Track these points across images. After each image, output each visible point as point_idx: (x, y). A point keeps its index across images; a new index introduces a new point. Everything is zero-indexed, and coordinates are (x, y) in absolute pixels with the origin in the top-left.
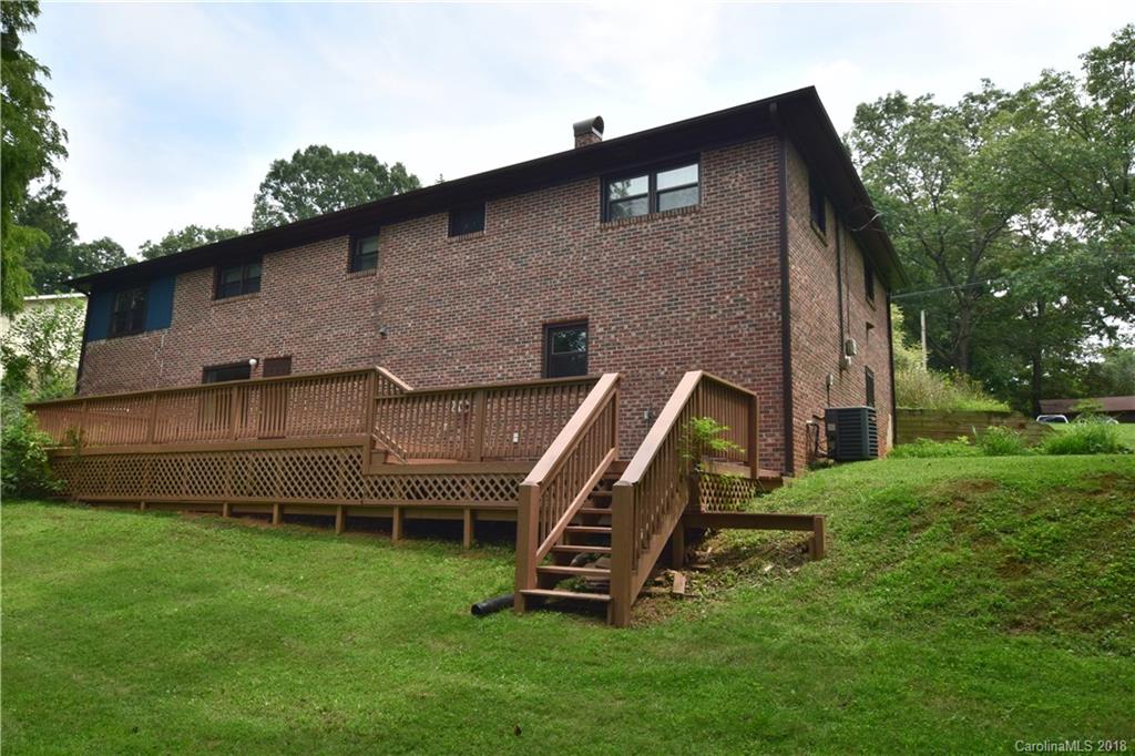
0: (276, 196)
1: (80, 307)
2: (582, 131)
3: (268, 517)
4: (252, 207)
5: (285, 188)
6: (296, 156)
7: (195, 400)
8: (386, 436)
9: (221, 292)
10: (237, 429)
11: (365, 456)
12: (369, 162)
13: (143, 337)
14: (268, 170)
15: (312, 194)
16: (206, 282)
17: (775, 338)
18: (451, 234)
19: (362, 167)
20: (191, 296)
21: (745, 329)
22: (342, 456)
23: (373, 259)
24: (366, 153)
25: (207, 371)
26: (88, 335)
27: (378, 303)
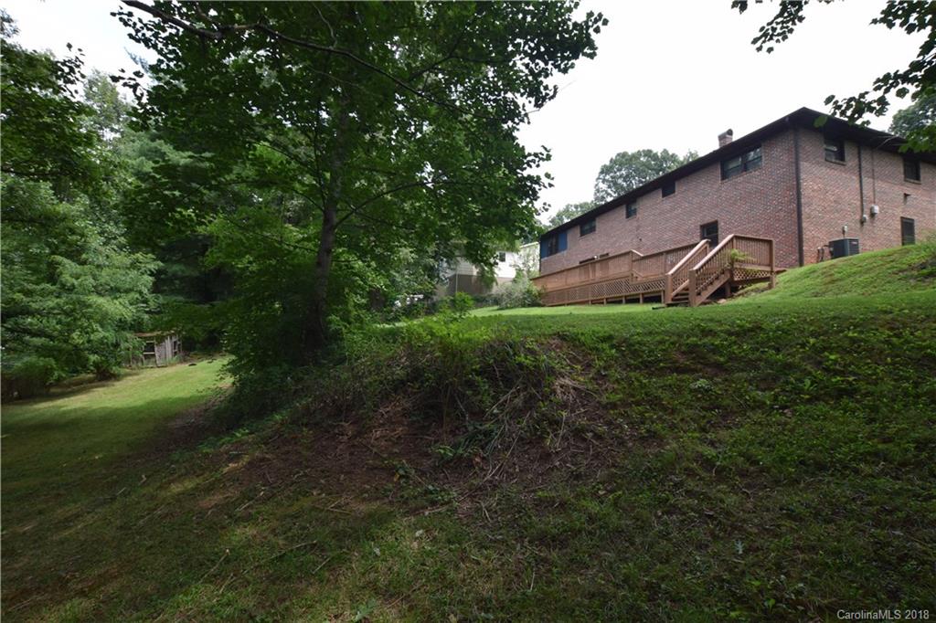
0: (603, 182)
1: (536, 248)
2: (722, 138)
3: (603, 303)
4: (593, 190)
5: (608, 177)
6: (611, 161)
7: (578, 270)
8: (636, 272)
9: (583, 233)
10: (591, 277)
11: (630, 278)
12: (648, 153)
13: (558, 254)
14: (599, 170)
15: (621, 176)
16: (577, 231)
17: (795, 215)
18: (664, 196)
19: (645, 156)
20: (573, 236)
21: (782, 214)
22: (623, 280)
23: (635, 212)
24: (646, 149)
25: (581, 263)
26: (542, 255)
27: (638, 228)
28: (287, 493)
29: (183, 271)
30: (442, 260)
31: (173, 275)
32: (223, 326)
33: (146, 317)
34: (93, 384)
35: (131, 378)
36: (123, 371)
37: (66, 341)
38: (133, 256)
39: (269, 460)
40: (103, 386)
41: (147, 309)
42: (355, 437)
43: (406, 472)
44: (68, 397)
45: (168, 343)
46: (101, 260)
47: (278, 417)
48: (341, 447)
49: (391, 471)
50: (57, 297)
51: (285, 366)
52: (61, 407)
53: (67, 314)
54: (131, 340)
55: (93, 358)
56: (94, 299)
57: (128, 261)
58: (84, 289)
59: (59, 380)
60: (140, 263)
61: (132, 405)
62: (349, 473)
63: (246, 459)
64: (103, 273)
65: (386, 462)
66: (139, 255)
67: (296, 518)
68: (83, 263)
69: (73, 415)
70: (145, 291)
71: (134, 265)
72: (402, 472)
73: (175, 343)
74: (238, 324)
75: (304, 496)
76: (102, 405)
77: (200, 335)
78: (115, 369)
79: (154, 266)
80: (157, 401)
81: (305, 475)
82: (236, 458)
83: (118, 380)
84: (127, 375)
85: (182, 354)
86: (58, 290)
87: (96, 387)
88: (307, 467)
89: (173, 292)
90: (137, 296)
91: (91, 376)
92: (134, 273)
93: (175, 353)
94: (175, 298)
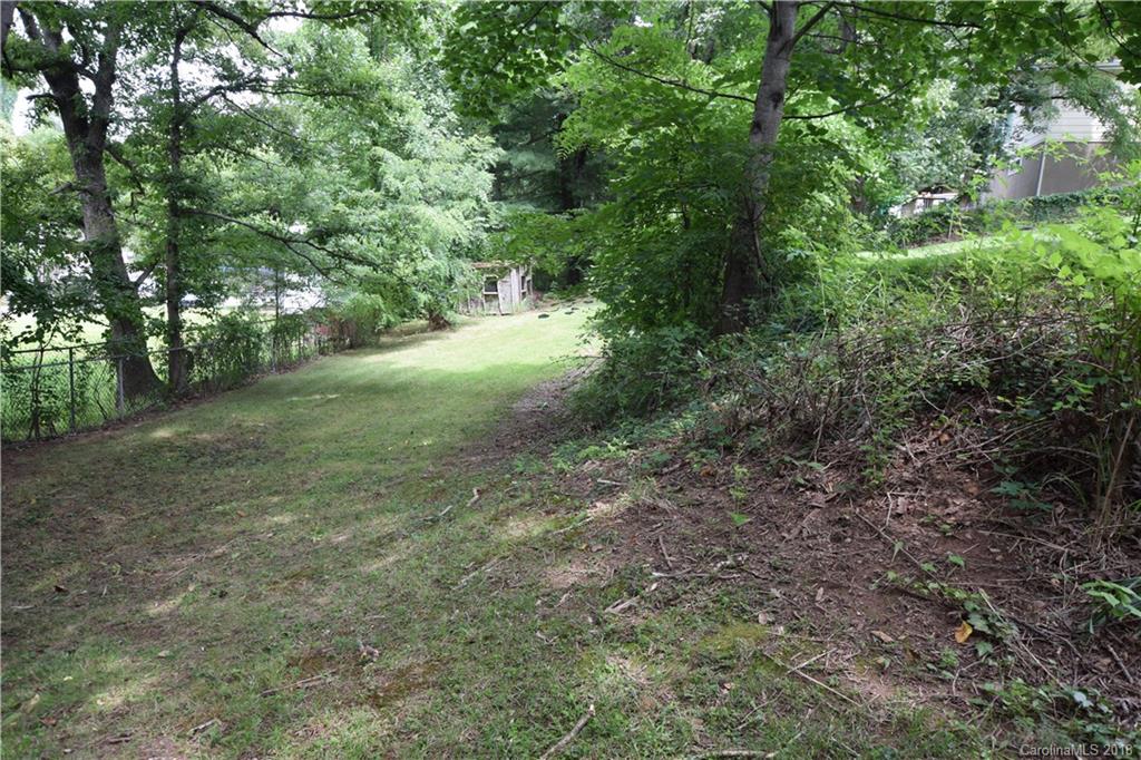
28: (702, 600)
29: (533, 164)
30: (1012, 110)
31: (520, 170)
32: (589, 251)
33: (484, 235)
34: (426, 334)
35: (467, 328)
36: (459, 318)
37: (390, 272)
38: (466, 142)
39: (664, 512)
40: (436, 338)
41: (487, 226)
42: (845, 500)
43: (990, 626)
44: (398, 350)
45: (514, 278)
46: (428, 151)
47: (678, 424)
48: (812, 515)
49: (952, 613)
50: (382, 208)
51: (690, 327)
52: (393, 363)
53: (390, 231)
54: (466, 270)
55: (423, 297)
56: (422, 210)
57: (460, 150)
58: (410, 196)
59: (388, 325)
60: (475, 151)
61: (470, 370)
62: (838, 587)
63: (625, 500)
64: (432, 171)
65: (932, 585)
66: (473, 139)
67: (724, 668)
68: (408, 157)
69: (402, 378)
70: (484, 197)
71: (467, 157)
72: (980, 625)
73: (523, 278)
74: (612, 248)
75: (738, 617)
76: (436, 366)
77: (557, 268)
78: (450, 315)
79: (495, 155)
80: (500, 367)
81: (738, 567)
82: (608, 493)
83: (454, 331)
84: (464, 324)
85: (532, 296)
86: (382, 198)
87: (430, 338)
88: (740, 549)
89: (520, 198)
90: (474, 204)
91: (424, 322)
92: (468, 169)
93: (524, 294)
94: (524, 207)
